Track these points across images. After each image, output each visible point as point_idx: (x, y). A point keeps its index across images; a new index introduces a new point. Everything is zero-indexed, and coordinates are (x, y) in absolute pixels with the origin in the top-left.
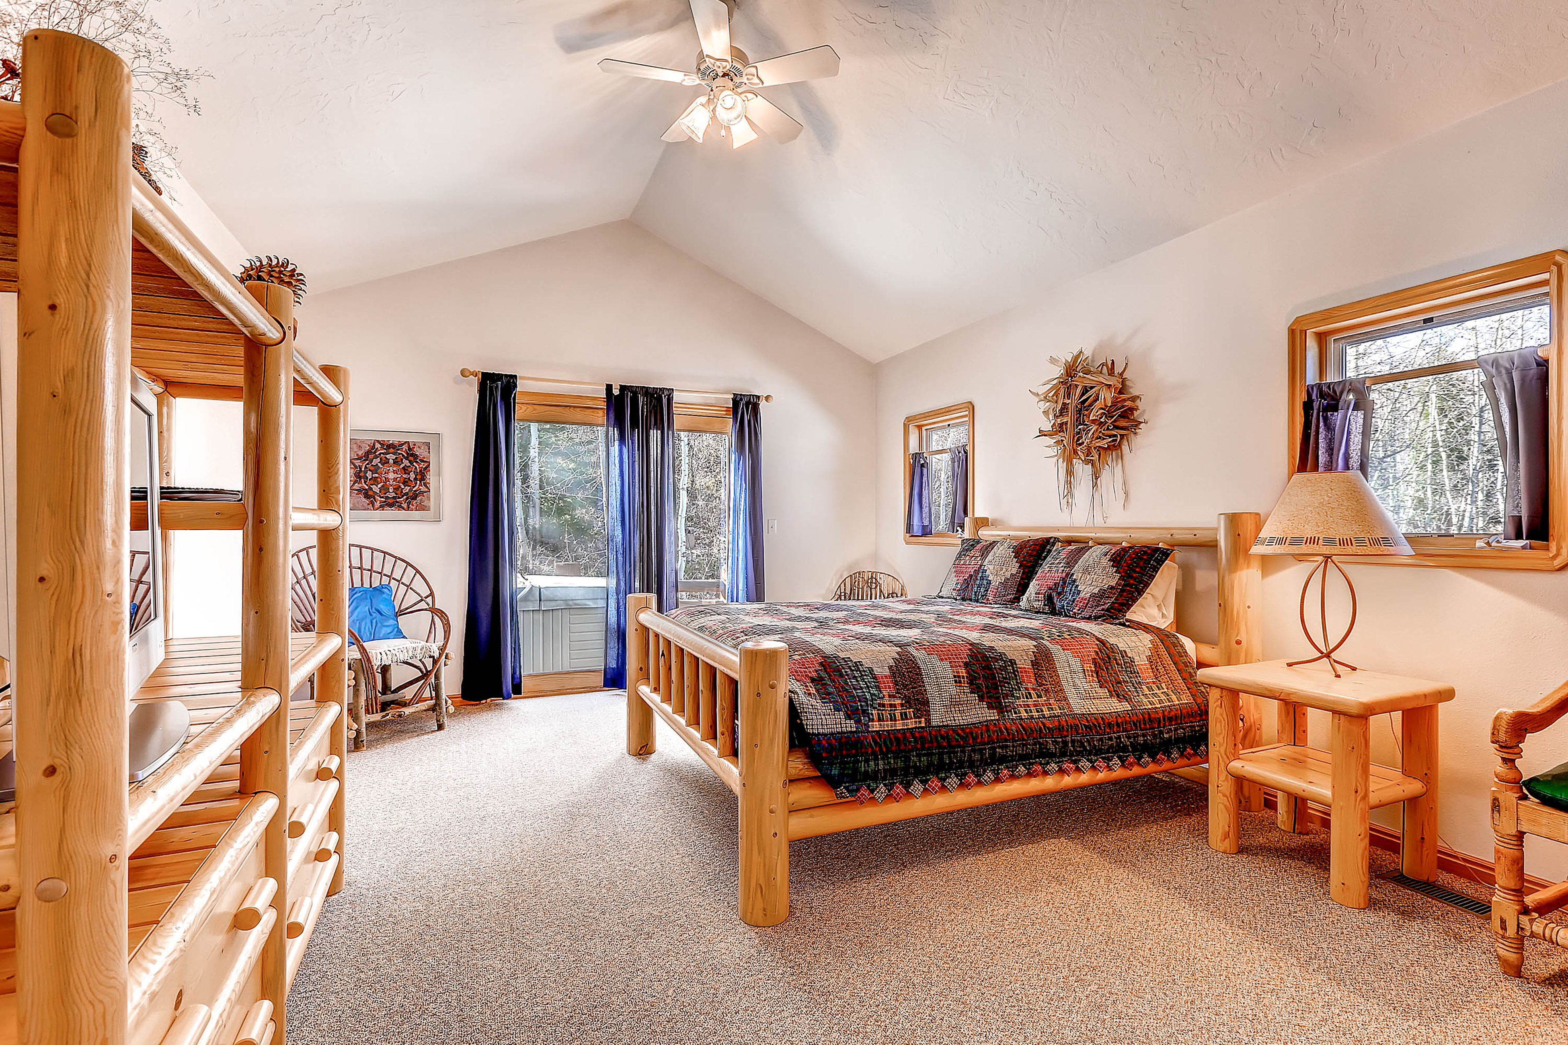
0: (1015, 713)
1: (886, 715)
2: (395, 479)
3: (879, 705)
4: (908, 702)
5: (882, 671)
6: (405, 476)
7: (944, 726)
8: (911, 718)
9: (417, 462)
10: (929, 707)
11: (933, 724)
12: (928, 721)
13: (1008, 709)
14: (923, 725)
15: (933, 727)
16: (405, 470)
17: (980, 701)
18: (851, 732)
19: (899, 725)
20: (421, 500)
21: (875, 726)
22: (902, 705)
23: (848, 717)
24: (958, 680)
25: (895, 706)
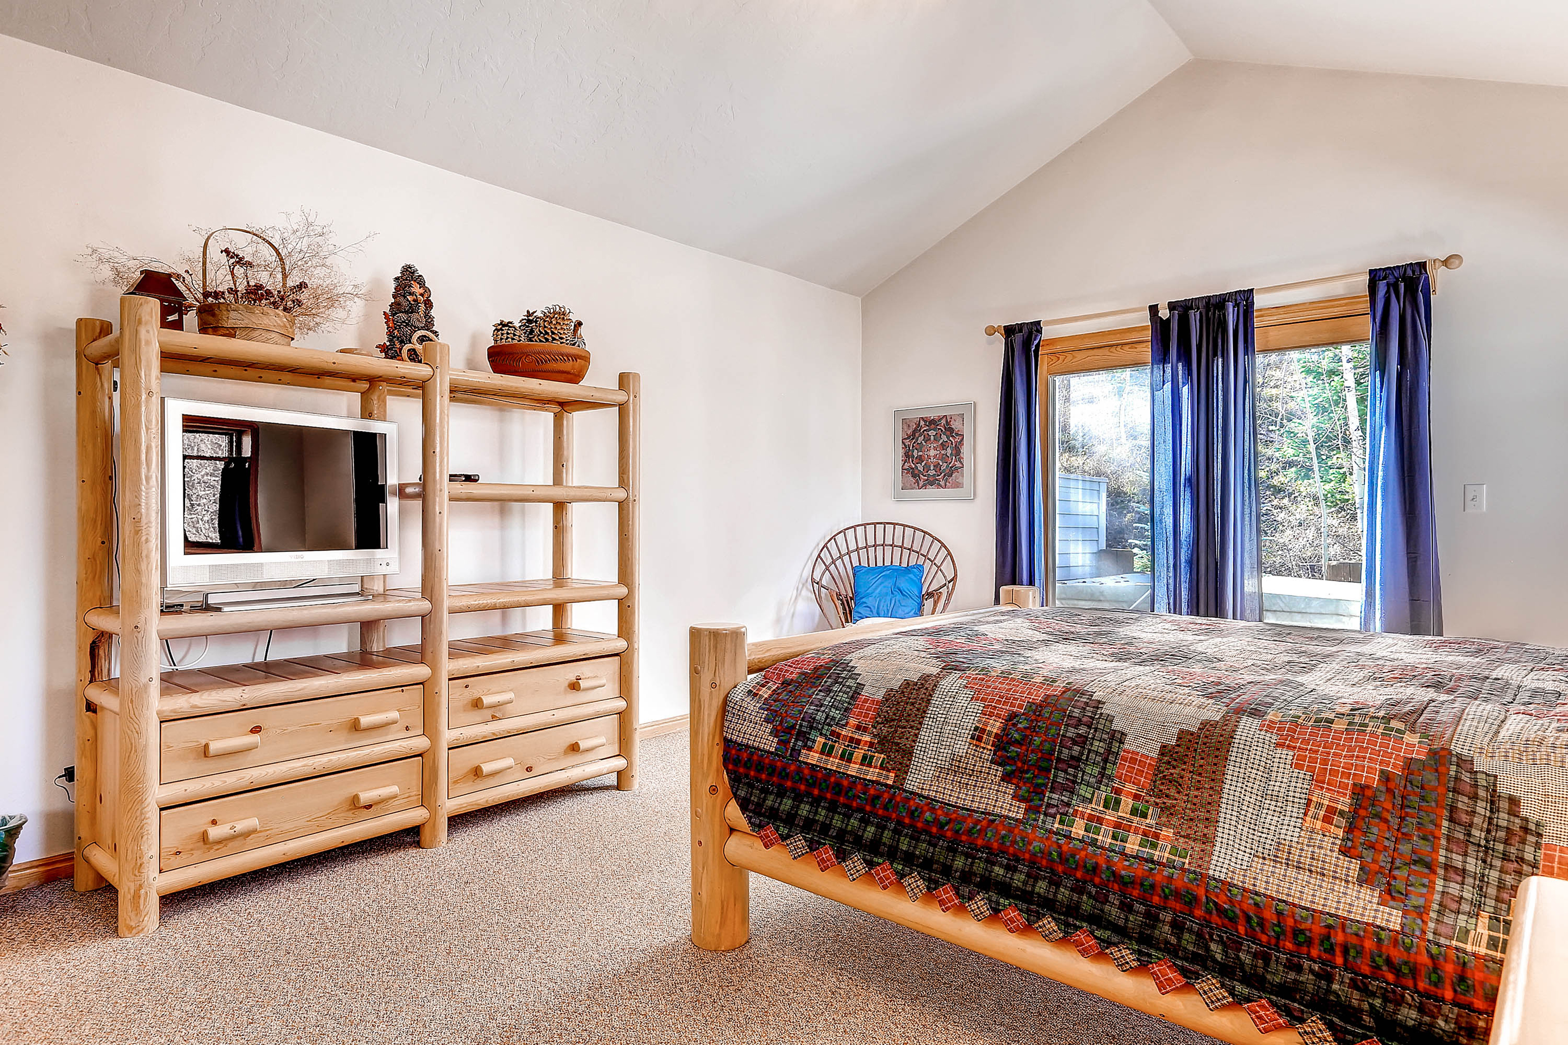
0: (1061, 822)
1: (839, 749)
2: (935, 456)
3: (833, 733)
4: (883, 743)
5: (874, 692)
6: (943, 452)
7: (920, 795)
8: (875, 767)
9: (953, 436)
10: (910, 760)
11: (908, 786)
12: (901, 778)
13: (1052, 811)
14: (890, 782)
15: (904, 791)
16: (943, 446)
17: (1003, 779)
18: (769, 752)
19: (853, 770)
20: (956, 476)
21: (813, 758)
22: (871, 745)
23: (775, 733)
24: (978, 735)
25: (858, 742)
